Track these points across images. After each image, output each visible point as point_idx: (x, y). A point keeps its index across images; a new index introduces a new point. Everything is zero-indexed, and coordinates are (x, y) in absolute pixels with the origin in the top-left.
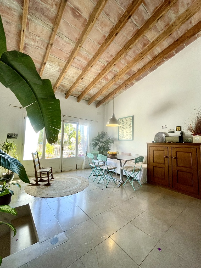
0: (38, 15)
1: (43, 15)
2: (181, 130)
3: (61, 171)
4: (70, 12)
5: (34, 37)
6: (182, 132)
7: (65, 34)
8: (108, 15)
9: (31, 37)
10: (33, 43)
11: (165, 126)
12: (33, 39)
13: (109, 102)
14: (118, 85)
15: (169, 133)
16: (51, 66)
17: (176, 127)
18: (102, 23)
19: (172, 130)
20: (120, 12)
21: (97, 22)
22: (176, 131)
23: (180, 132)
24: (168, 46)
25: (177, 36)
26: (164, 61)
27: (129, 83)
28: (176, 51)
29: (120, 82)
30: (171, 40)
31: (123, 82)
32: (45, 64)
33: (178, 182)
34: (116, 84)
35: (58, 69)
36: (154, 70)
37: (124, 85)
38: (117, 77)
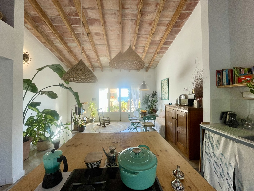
0: (85, 43)
1: (87, 42)
3: (120, 120)
4: (95, 35)
5: (89, 50)
7: (99, 44)
8: (112, 26)
9: (88, 51)
10: (90, 53)
11: (186, 88)
12: (89, 52)
13: (157, 65)
14: (153, 53)
16: (103, 59)
18: (111, 30)
20: (117, 21)
21: (109, 32)
24: (174, 13)
25: (176, 3)
26: (184, 22)
27: (158, 50)
28: (189, 10)
29: (153, 51)
30: (173, 8)
31: (156, 50)
32: (97, 60)
33: (178, 141)
34: (151, 53)
35: (107, 58)
36: (179, 31)
37: (156, 53)
38: (145, 50)
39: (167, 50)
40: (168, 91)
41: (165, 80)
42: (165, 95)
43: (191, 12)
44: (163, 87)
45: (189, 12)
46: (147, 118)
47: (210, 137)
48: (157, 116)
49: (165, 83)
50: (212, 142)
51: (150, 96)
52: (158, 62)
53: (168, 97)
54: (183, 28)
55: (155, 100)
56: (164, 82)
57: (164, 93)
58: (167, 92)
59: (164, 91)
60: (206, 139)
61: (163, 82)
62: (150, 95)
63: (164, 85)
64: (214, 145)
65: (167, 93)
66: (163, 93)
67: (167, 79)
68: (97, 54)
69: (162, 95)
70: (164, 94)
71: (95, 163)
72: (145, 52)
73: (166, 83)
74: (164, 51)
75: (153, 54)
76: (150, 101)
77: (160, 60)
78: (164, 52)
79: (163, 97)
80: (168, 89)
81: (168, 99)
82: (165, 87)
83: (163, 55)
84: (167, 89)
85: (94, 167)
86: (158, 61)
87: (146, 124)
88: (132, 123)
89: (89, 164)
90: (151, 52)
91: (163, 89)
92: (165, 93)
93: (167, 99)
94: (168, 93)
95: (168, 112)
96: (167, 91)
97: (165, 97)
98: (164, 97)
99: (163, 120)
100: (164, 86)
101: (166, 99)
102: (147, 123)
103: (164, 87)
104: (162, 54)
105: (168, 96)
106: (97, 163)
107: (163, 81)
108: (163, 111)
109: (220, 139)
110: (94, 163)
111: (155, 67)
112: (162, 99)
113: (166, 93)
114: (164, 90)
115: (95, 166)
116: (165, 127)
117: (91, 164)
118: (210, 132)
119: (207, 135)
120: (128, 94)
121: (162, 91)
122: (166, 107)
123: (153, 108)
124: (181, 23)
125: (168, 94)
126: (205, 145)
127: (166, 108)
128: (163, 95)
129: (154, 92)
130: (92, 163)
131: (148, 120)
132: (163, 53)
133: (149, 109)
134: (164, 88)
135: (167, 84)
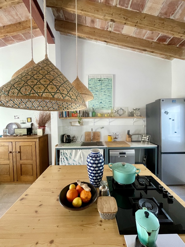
2: (31, 122)
6: (32, 123)
11: (17, 117)
15: (21, 124)
17: (27, 118)
19: (24, 121)
22: (28, 122)
23: (31, 123)
24: (9, 23)
25: (18, 17)
26: (14, 41)
28: (25, 36)
30: (12, 18)
33: (21, 175)
36: (3, 46)
43: (25, 39)
45: (24, 37)
47: (65, 154)
50: (66, 156)
54: (9, 46)
60: (61, 157)
64: (68, 157)
109: (72, 152)
118: (64, 150)
119: (62, 153)
124: (11, 40)
126: (61, 161)
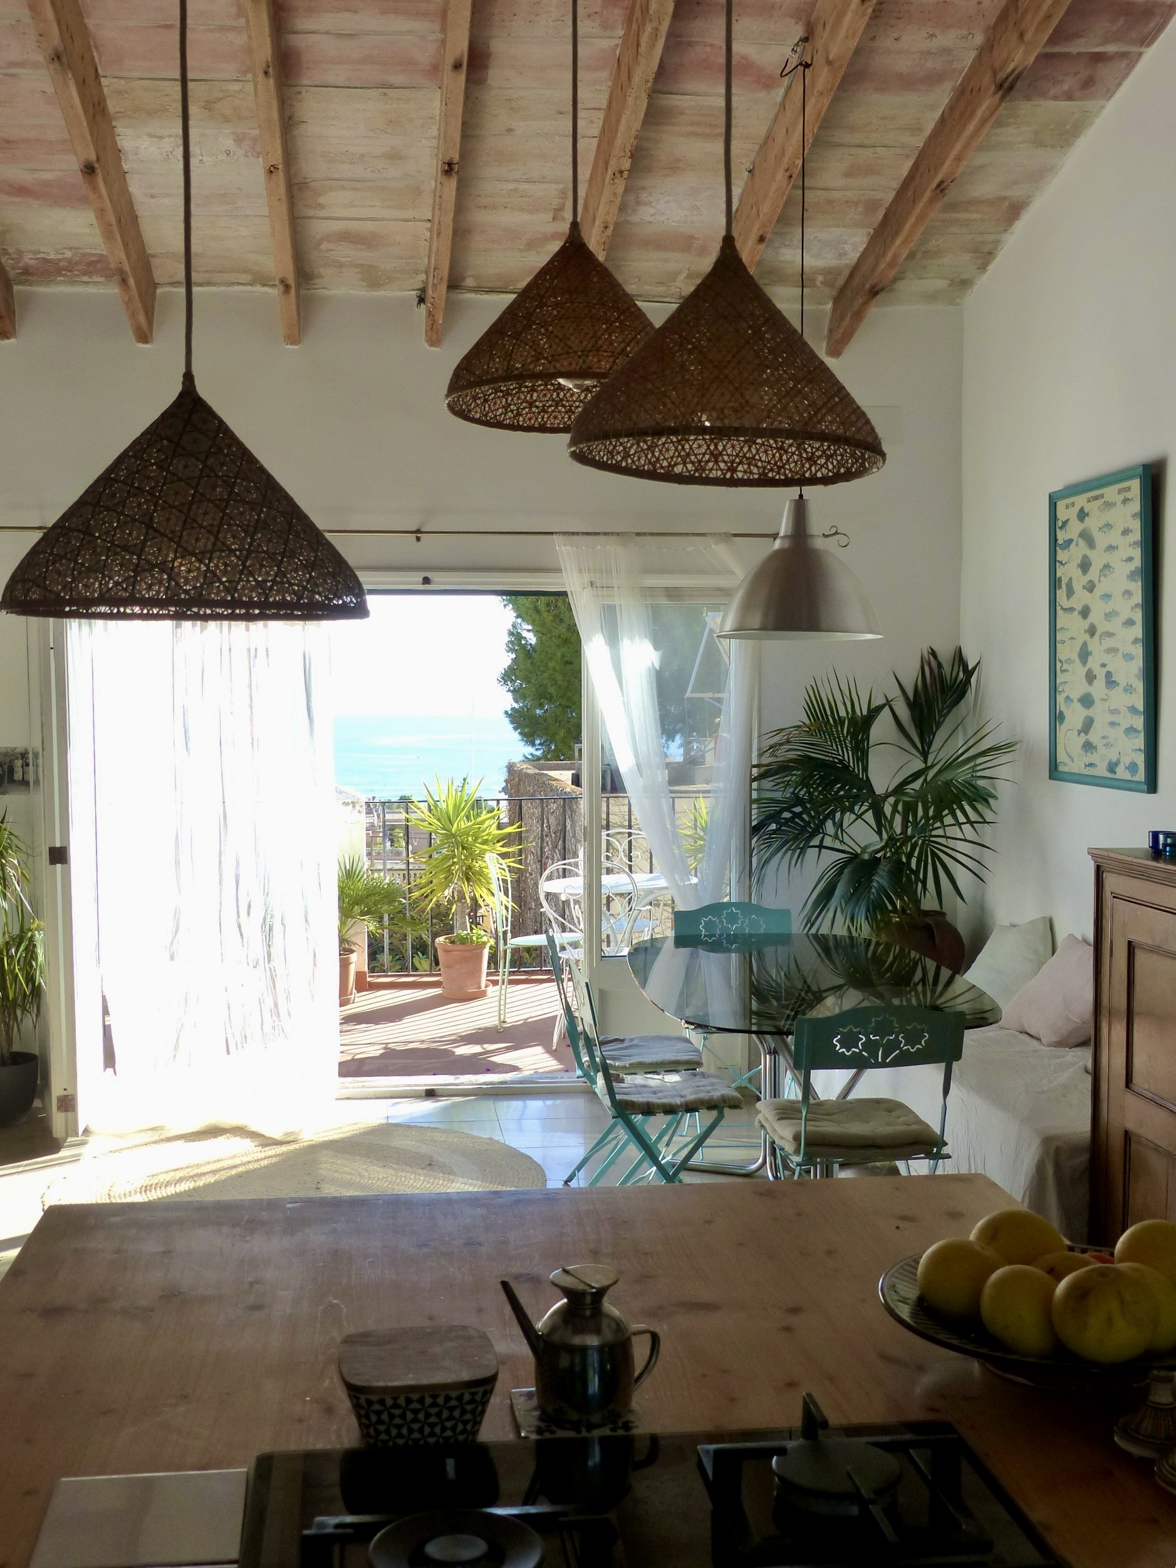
13: (989, 256)
14: (935, 77)
27: (1020, 57)
29: (945, 51)
31: (979, 39)
32: (89, 170)
34: (907, 82)
35: (229, 143)
37: (987, 80)
38: (822, 38)
39: (1147, 40)
40: (1138, 651)
41: (1111, 493)
42: (1098, 712)
44: (1081, 598)
46: (848, 1042)
48: (983, 1017)
49: (1101, 541)
51: (882, 729)
52: (1014, 210)
53: (1140, 742)
55: (961, 775)
56: (1092, 523)
57: (1090, 677)
58: (1132, 671)
59: (1084, 655)
61: (1082, 515)
62: (874, 712)
63: (1085, 566)
65: (1129, 689)
66: (1073, 683)
67: (1135, 485)
68: (82, 85)
69: (1056, 718)
70: (1087, 701)
71: (448, 1399)
72: (822, 78)
73: (1114, 537)
74: (1098, 58)
75: (942, 97)
76: (880, 788)
77: (1039, 176)
78: (1104, 71)
79: (1070, 742)
80: (1138, 631)
81: (1141, 776)
82: (1107, 597)
83: (1089, 104)
84: (1130, 622)
85: (432, 1434)
86: (1016, 193)
87: (829, 1127)
88: (624, 1110)
89: (396, 1406)
90: (903, 64)
91: (1071, 625)
92: (1100, 682)
93: (1122, 773)
94: (1139, 686)
95: (1140, 957)
96: (1128, 657)
97: (1094, 737)
98: (1088, 747)
99: (1064, 1077)
100: (1093, 574)
101: (1112, 767)
102: (844, 1107)
103: (1090, 587)
104: (1069, 96)
105: (1139, 722)
106: (460, 1398)
107: (1081, 500)
108: (1061, 937)
110: (441, 1401)
111: (965, 284)
112: (1054, 771)
113: (1110, 682)
114: (1092, 631)
115: (444, 1429)
116: (1085, 1158)
117: (415, 1405)
120: (507, 676)
121: (1063, 652)
122: (1112, 882)
123: (929, 903)
125: (1138, 700)
127: (1107, 895)
128: (1074, 715)
129: (945, 655)
130: (421, 1401)
131: (860, 1064)
132: (1088, 83)
133: (861, 920)
134: (1085, 612)
135: (1137, 553)
